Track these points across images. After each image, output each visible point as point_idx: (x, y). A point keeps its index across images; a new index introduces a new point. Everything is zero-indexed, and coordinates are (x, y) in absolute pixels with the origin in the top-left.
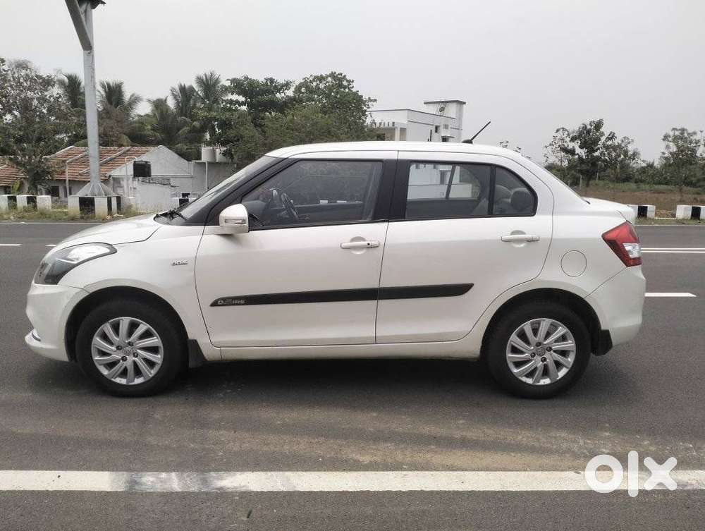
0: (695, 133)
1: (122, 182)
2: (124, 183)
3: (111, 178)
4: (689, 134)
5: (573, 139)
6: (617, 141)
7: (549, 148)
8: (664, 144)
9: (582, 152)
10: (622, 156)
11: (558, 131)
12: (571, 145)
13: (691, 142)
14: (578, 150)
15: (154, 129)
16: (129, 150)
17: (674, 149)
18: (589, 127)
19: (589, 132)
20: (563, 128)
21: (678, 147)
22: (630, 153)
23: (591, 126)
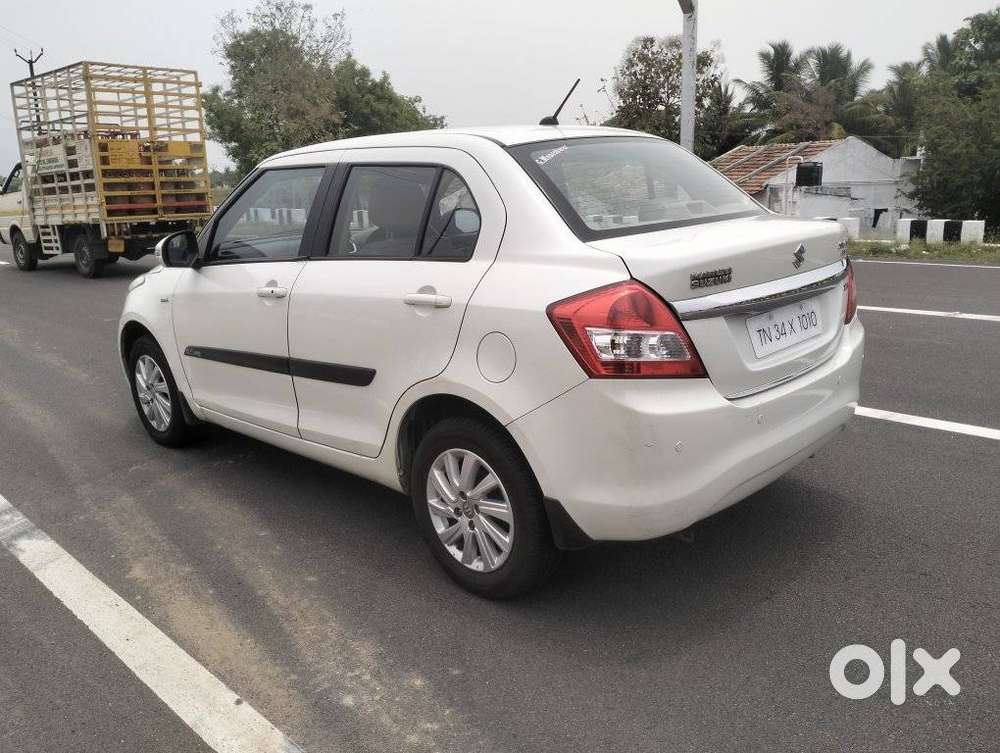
1: (780, 194)
2: (782, 195)
3: (768, 189)
15: (887, 112)
16: (807, 147)
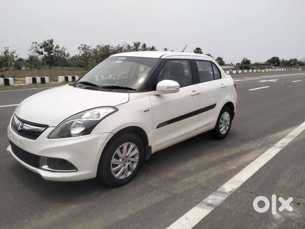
0: (89, 47)
4: (88, 47)
5: (41, 47)
6: (60, 49)
7: (30, 51)
8: (79, 51)
9: (46, 53)
10: (63, 55)
11: (33, 43)
12: (40, 50)
13: (88, 50)
14: (44, 53)
17: (83, 53)
18: (47, 42)
19: (48, 44)
20: (36, 42)
21: (85, 52)
22: (66, 54)
23: (48, 42)
